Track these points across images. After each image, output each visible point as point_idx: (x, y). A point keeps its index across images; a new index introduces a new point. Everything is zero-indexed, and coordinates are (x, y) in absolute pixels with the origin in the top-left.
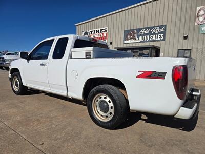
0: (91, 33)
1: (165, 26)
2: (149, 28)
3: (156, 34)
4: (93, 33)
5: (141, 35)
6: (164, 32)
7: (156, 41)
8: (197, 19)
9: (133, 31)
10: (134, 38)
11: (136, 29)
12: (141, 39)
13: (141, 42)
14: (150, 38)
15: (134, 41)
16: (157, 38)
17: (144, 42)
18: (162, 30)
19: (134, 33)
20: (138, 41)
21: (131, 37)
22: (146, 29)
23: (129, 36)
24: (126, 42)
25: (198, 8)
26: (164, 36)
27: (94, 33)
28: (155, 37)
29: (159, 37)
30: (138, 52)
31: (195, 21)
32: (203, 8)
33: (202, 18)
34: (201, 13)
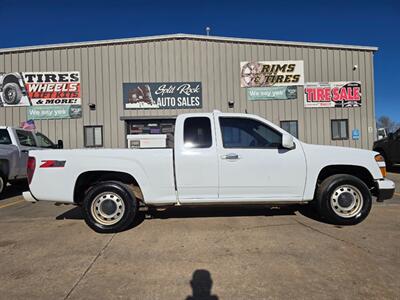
0: (30, 80)
1: (200, 83)
2: (173, 84)
3: (186, 96)
4: (35, 80)
5: (160, 96)
6: (199, 94)
7: (187, 107)
8: (242, 80)
9: (142, 85)
10: (146, 100)
11: (149, 84)
12: (160, 102)
13: (161, 108)
14: (177, 102)
15: (146, 105)
16: (190, 103)
17: (166, 108)
18: (196, 91)
19: (146, 91)
20: (154, 106)
21: (141, 97)
22: (168, 85)
23: (134, 96)
24: (128, 106)
25: (243, 64)
26: (200, 101)
27: (40, 80)
28: (185, 102)
29: (192, 101)
31: (240, 82)
32: (248, 65)
33: (248, 79)
34: (247, 71)
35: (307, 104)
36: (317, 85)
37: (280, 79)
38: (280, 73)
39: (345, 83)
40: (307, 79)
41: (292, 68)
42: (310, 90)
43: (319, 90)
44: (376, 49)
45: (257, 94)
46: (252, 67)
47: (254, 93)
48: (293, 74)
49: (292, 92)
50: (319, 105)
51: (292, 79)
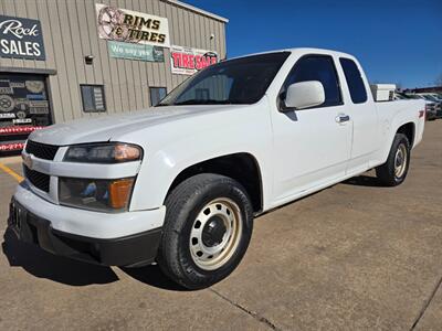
1: (38, 23)
3: (16, 40)
6: (39, 38)
7: (20, 57)
16: (24, 50)
26: (42, 48)
28: (15, 48)
29: (28, 49)
30: (7, 85)
31: (97, 31)
32: (106, 10)
33: (107, 29)
34: (106, 18)
35: (175, 71)
36: (182, 50)
37: (145, 36)
38: (144, 28)
39: (205, 52)
40: (173, 42)
41: (157, 25)
42: (176, 55)
43: (185, 56)
44: (227, 21)
45: (121, 50)
46: (112, 13)
47: (116, 48)
48: (159, 32)
49: (159, 53)
50: (184, 72)
51: (158, 38)
